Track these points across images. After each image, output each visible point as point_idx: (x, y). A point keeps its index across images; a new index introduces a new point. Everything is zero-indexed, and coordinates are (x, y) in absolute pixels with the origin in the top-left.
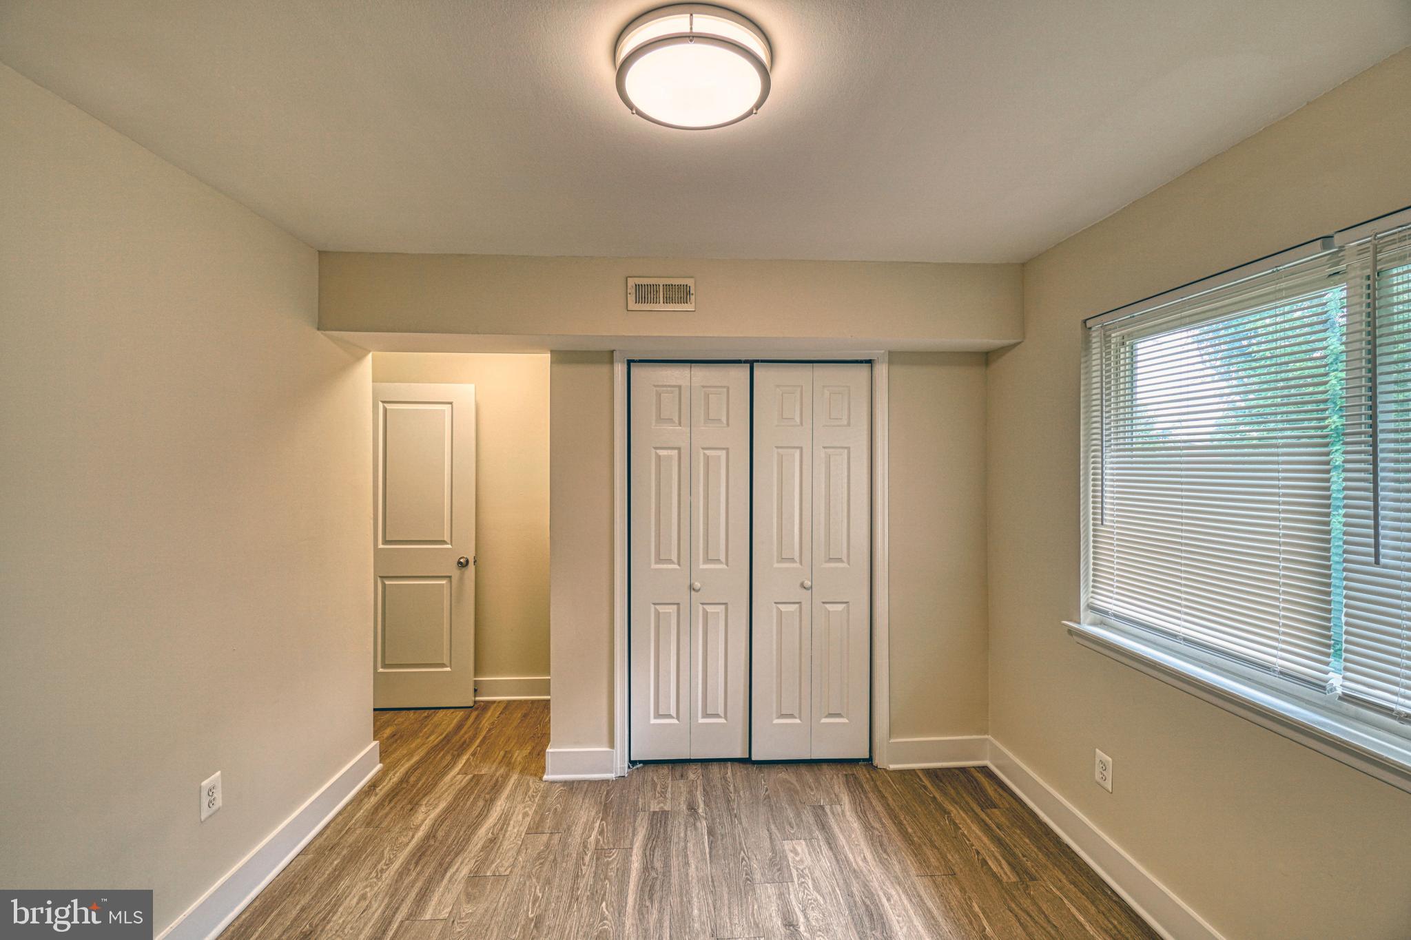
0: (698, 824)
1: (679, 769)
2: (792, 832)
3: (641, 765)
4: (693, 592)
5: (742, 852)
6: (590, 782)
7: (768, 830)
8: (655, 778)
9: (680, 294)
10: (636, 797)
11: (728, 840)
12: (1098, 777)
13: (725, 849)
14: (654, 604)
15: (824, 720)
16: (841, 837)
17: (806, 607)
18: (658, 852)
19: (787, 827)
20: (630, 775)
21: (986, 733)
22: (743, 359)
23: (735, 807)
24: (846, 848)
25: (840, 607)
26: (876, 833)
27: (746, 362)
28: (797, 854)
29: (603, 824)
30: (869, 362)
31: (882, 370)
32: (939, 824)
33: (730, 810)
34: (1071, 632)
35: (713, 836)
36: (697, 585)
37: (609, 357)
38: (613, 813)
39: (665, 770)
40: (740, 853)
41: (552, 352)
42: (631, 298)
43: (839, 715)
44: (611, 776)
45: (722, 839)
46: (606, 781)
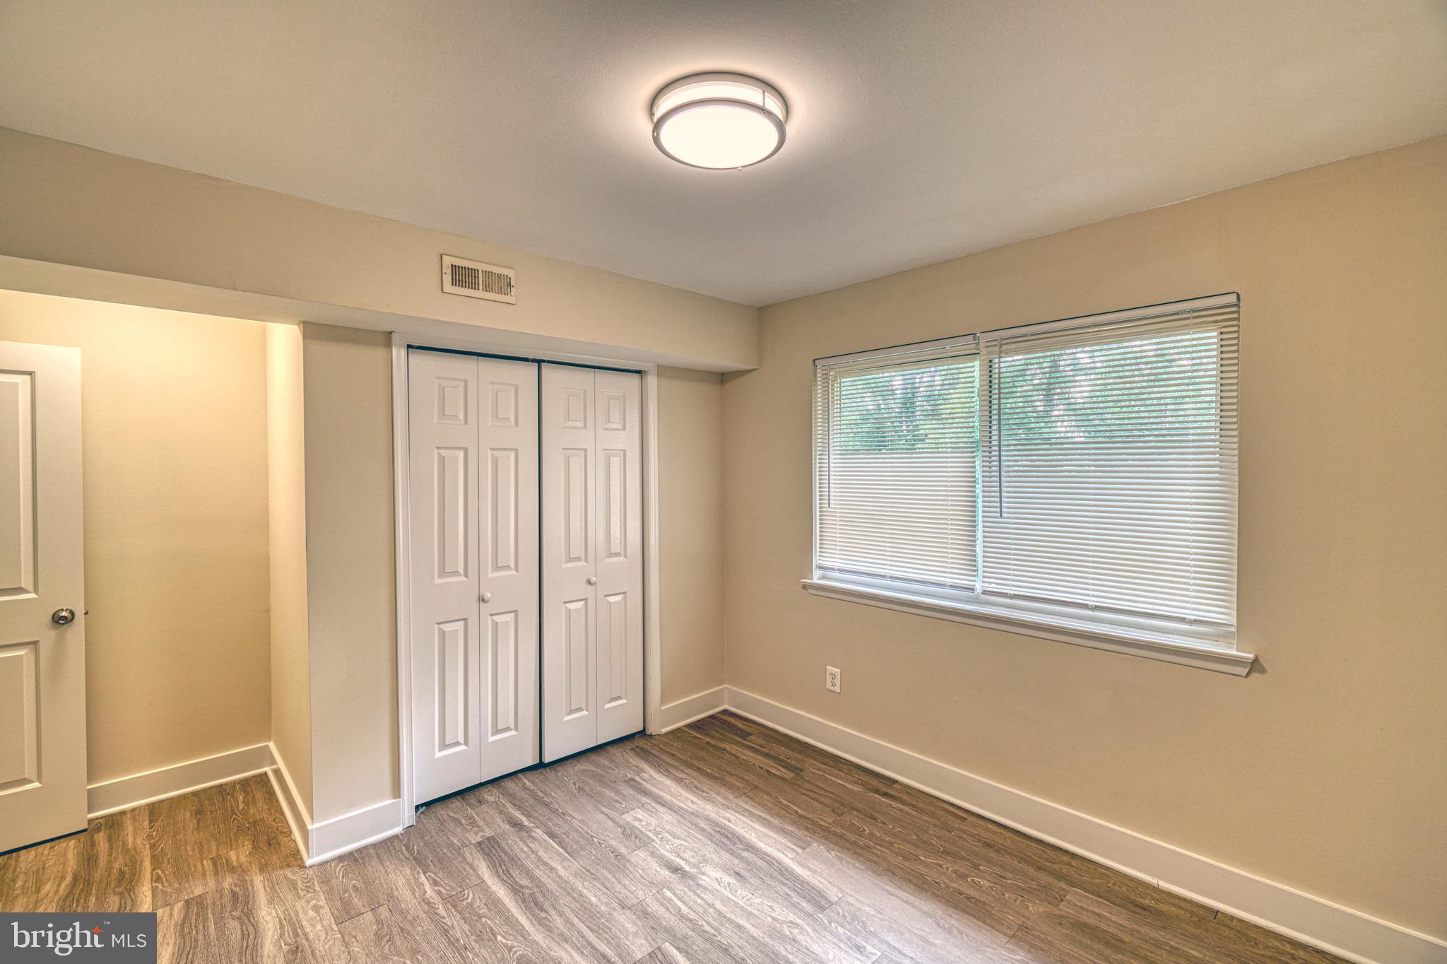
0: (533, 834)
1: (472, 798)
2: (624, 806)
3: (424, 808)
4: (482, 604)
5: (595, 839)
6: (374, 846)
7: (603, 813)
8: (451, 814)
9: (502, 284)
10: (445, 838)
11: (574, 835)
12: (829, 686)
13: (577, 842)
14: (438, 624)
15: (607, 706)
16: (664, 794)
17: (591, 603)
18: (515, 873)
19: (617, 805)
20: (418, 820)
21: (723, 684)
22: (531, 357)
23: (557, 807)
24: (674, 800)
25: (619, 598)
26: (687, 781)
27: (534, 361)
28: (640, 820)
29: (430, 876)
30: (639, 372)
31: (652, 381)
32: (724, 759)
33: (555, 811)
34: (805, 587)
35: (556, 837)
36: (488, 595)
37: (387, 339)
38: (432, 861)
39: (456, 803)
40: (593, 840)
41: (305, 323)
42: (447, 279)
43: (619, 698)
44: (398, 830)
45: (568, 837)
46: (395, 837)
